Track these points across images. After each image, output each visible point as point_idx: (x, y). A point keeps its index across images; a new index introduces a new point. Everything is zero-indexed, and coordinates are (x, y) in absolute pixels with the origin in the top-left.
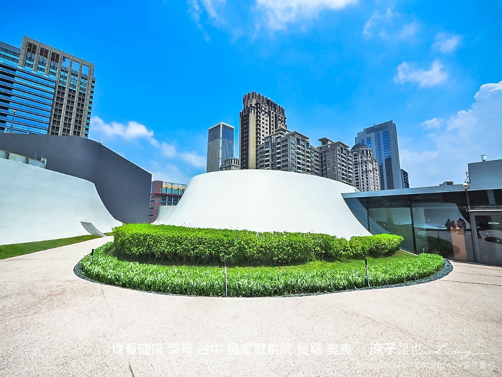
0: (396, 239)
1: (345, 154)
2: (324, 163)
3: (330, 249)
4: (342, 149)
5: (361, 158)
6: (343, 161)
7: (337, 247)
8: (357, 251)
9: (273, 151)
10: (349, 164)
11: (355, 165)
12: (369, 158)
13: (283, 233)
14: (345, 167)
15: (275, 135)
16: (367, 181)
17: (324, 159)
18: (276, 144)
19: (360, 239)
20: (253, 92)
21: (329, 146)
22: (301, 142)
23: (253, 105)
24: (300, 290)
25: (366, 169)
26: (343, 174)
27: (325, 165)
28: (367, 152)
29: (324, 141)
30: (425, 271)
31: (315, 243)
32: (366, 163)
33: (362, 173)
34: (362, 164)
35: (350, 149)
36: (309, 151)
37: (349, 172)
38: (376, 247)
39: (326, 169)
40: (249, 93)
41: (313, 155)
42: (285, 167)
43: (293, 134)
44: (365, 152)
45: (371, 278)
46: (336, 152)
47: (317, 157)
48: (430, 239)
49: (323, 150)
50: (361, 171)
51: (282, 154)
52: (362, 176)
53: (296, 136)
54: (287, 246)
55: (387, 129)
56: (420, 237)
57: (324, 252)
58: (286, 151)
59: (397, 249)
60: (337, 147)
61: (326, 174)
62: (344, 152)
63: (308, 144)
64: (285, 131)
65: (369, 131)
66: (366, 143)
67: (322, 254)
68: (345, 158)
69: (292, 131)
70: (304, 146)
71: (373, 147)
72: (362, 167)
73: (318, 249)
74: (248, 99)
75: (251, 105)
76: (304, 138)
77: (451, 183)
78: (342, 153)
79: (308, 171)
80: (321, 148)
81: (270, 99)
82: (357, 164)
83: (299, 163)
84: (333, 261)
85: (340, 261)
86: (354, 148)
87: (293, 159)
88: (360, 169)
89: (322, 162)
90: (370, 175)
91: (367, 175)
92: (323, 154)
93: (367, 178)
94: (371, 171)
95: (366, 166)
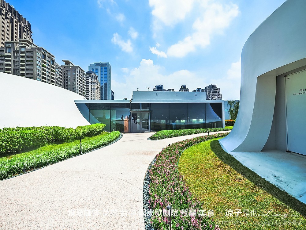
0: (101, 126)
1: (82, 75)
2: (66, 78)
3: (60, 135)
4: (80, 71)
5: (92, 80)
6: (80, 80)
7: (65, 133)
8: (79, 135)
9: (15, 57)
10: (84, 82)
11: (88, 83)
12: (96, 81)
13: (16, 128)
14: (82, 84)
15: (19, 43)
16: (94, 94)
17: (66, 75)
18: (20, 52)
19: (82, 127)
21: (71, 67)
22: (47, 58)
24: (26, 169)
25: (94, 87)
26: (80, 88)
27: (67, 80)
28: (95, 77)
29: (67, 63)
30: (111, 139)
31: (47, 133)
32: (94, 83)
33: (92, 89)
34: (92, 83)
35: (85, 73)
36: (54, 67)
37: (84, 87)
38: (91, 131)
39: (67, 83)
41: (57, 71)
42: (30, 75)
43: (40, 49)
45: (82, 149)
46: (76, 72)
47: (61, 73)
48: (117, 125)
49: (65, 69)
50: (91, 88)
51: (27, 63)
52: (92, 91)
53: (42, 51)
54: (18, 139)
55: (106, 67)
56: (113, 124)
57: (54, 138)
58: (32, 61)
59: (102, 131)
60: (77, 69)
61: (67, 86)
62: (81, 73)
63: (53, 61)
64: (31, 44)
65: (97, 64)
66: (95, 72)
67: (53, 140)
68: (82, 78)
69: (38, 46)
70: (49, 62)
71: (98, 75)
72: (92, 85)
73: (51, 137)
76: (50, 56)
77: (126, 99)
78: (80, 74)
79: (52, 81)
80: (64, 67)
81: (13, 6)
82: (89, 83)
83: (45, 74)
84: (62, 143)
85: (67, 142)
86: (87, 73)
87: (39, 70)
88: (90, 86)
89: (65, 77)
90: (96, 91)
91: (94, 91)
92: (66, 72)
93: (94, 93)
94: (96, 89)
95: (94, 85)
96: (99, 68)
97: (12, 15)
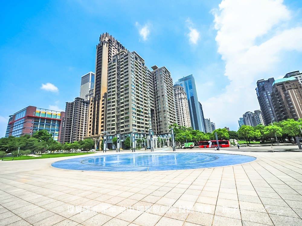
2: (155, 80)
5: (178, 91)
9: (118, 64)
12: (182, 91)
17: (155, 77)
18: (120, 59)
20: (106, 33)
23: (106, 41)
32: (180, 94)
33: (179, 100)
34: (178, 95)
40: (103, 34)
41: (147, 72)
44: (180, 88)
46: (162, 71)
47: (150, 75)
50: (178, 99)
52: (179, 102)
53: (135, 54)
60: (163, 69)
65: (181, 80)
68: (168, 79)
72: (178, 96)
74: (103, 37)
75: (105, 41)
78: (166, 73)
81: (119, 42)
82: (176, 95)
90: (183, 101)
91: (181, 101)
92: (155, 74)
93: (182, 103)
94: (184, 99)
95: (181, 96)
96: (183, 82)
97: (119, 47)
